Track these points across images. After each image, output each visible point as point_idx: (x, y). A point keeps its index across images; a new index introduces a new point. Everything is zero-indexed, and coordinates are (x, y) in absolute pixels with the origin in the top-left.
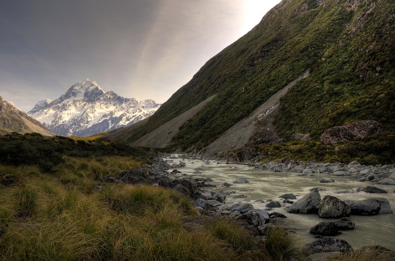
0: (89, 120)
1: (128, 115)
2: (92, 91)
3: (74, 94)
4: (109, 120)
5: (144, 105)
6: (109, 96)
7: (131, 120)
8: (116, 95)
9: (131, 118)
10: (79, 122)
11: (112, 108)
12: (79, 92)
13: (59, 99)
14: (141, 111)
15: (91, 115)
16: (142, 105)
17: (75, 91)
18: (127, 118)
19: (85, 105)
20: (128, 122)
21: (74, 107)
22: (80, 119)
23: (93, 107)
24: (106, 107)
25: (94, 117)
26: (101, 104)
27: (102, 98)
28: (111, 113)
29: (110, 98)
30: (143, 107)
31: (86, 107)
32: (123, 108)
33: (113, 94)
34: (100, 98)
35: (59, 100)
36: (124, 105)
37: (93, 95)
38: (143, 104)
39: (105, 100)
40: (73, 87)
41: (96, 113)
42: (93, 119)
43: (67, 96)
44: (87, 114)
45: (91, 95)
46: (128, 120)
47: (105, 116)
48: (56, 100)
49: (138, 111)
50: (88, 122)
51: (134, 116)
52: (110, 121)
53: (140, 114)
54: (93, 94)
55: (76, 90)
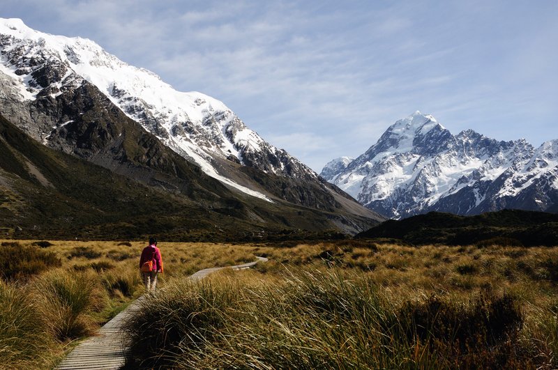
0: (430, 189)
1: (516, 174)
2: (429, 134)
3: (394, 143)
4: (474, 187)
5: (551, 152)
6: (464, 141)
7: (525, 186)
8: (480, 137)
9: (524, 182)
10: (411, 195)
11: (475, 164)
12: (402, 138)
13: (366, 154)
14: (545, 165)
15: (433, 180)
16: (546, 152)
17: (396, 137)
18: (514, 182)
19: (418, 161)
20: (517, 190)
21: (398, 167)
22: (410, 188)
23: (435, 164)
24: (462, 162)
25: (439, 183)
26: (450, 157)
27: (450, 146)
28: (476, 174)
29: (467, 144)
30: (550, 156)
31: (420, 166)
32: (499, 163)
33: (474, 135)
34: (446, 145)
35: (367, 156)
36: (501, 155)
37: (432, 141)
38: (549, 148)
39: (457, 148)
40: (390, 129)
41: (442, 176)
42: (436, 187)
43: (381, 147)
44: (424, 178)
45: (427, 142)
46: (517, 184)
47: (463, 180)
48: (361, 157)
49: (538, 165)
50: (427, 195)
51: (529, 177)
52: (476, 190)
53: (544, 170)
54: (432, 138)
55: (397, 134)
